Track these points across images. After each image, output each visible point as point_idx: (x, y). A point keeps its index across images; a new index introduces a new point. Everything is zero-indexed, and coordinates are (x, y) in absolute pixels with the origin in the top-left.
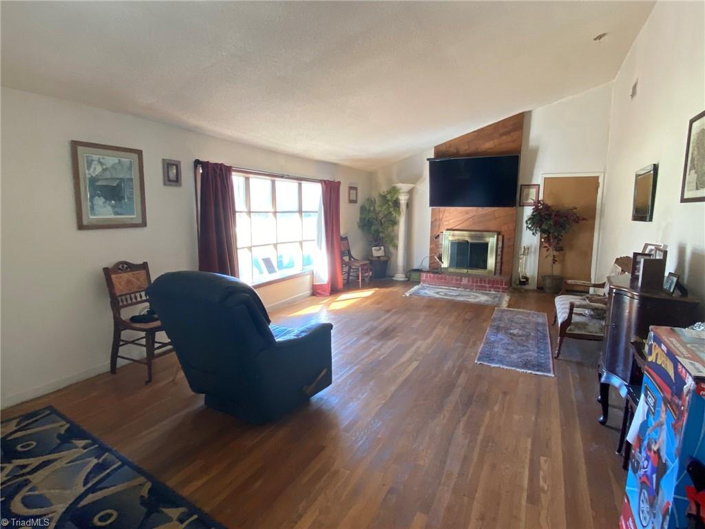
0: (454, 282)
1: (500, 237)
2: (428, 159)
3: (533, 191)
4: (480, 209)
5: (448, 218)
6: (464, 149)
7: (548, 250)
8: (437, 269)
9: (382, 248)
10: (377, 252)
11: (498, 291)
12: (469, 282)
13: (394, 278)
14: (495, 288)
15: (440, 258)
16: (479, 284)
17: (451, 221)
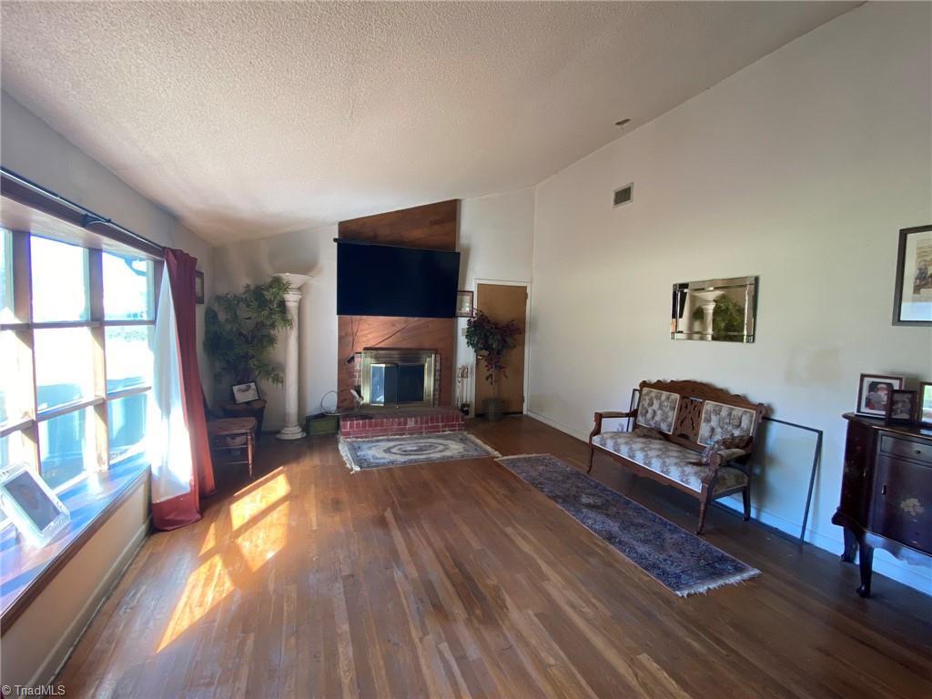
0: (395, 427)
1: (438, 356)
2: (335, 240)
3: (467, 298)
4: (410, 319)
5: (365, 332)
6: (385, 233)
7: (488, 370)
8: (353, 408)
9: (253, 384)
10: (243, 395)
11: (454, 430)
12: (416, 423)
13: (278, 436)
14: (449, 426)
15: (359, 393)
16: (430, 425)
17: (370, 336)
